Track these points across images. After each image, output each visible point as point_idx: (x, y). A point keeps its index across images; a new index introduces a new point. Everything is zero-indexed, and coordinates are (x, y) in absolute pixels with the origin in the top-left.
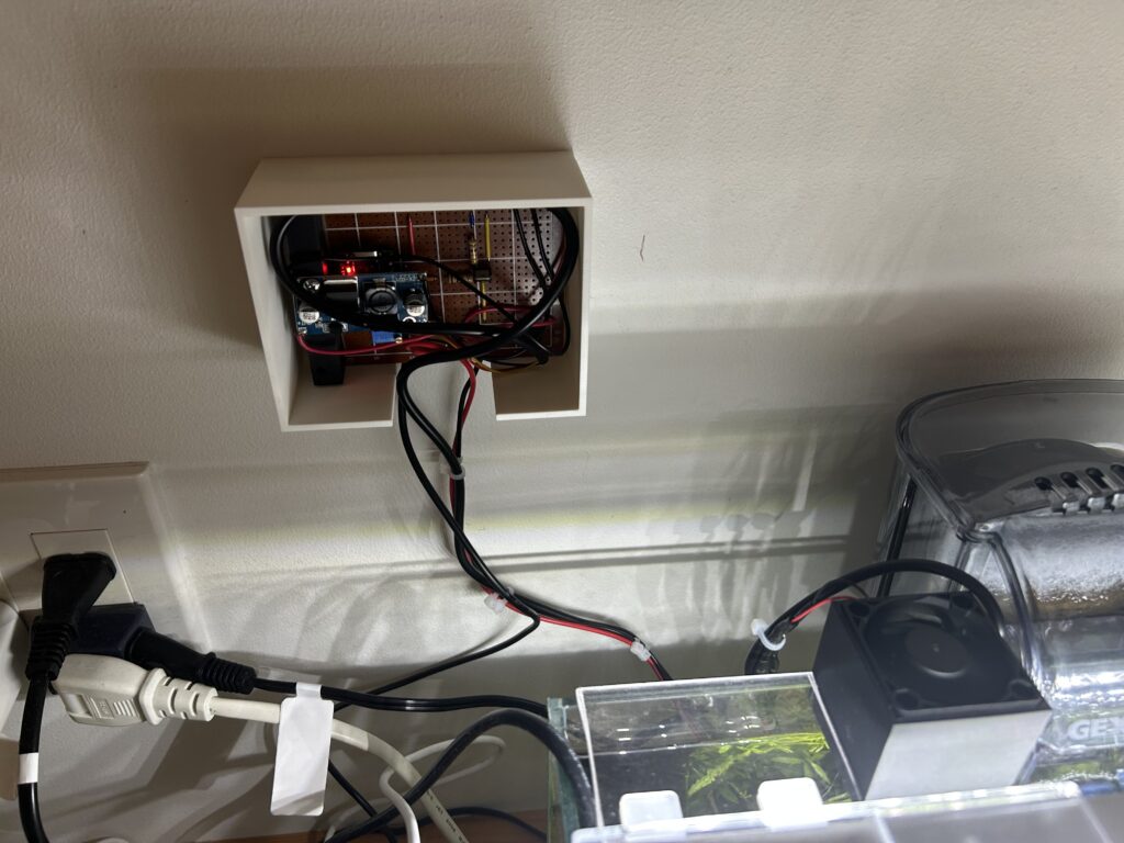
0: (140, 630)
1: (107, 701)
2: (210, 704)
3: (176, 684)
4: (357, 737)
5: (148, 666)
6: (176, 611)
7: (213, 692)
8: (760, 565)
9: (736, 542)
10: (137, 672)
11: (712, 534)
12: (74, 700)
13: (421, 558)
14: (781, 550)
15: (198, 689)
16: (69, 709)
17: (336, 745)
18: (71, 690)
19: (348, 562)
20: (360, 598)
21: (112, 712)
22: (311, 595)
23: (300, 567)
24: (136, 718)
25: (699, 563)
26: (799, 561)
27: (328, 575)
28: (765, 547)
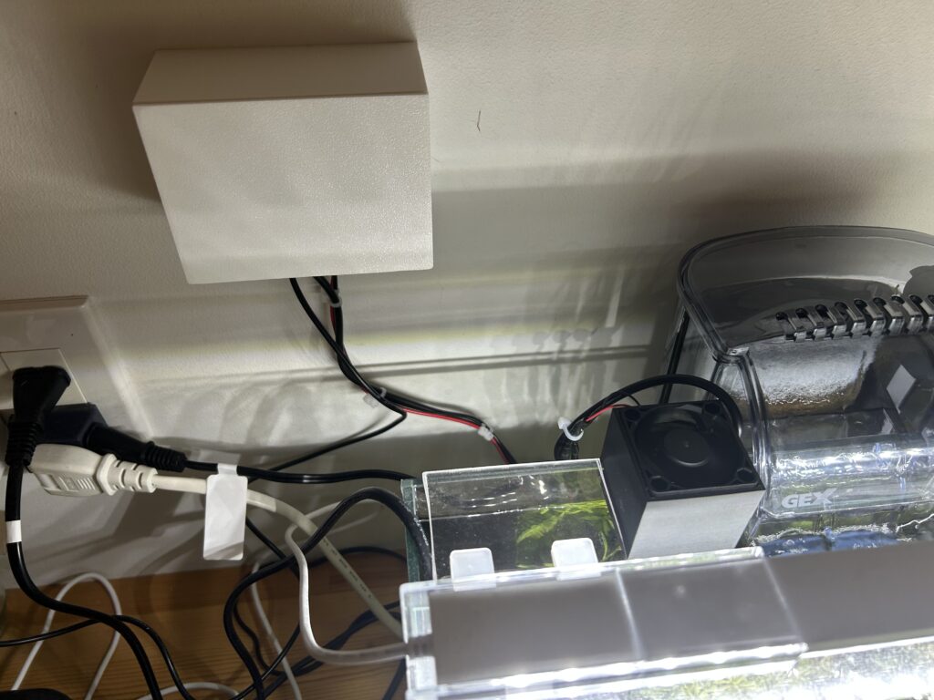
0: (93, 424)
1: (73, 479)
2: (152, 480)
3: (124, 465)
4: (266, 503)
5: (102, 452)
6: (121, 408)
7: (154, 471)
8: (581, 368)
9: (561, 351)
10: (93, 457)
11: (542, 345)
12: (45, 478)
13: (313, 366)
14: (597, 357)
15: (141, 469)
16: (43, 484)
17: (250, 508)
18: (44, 471)
19: (255, 370)
20: (266, 396)
21: (76, 486)
22: (228, 396)
23: (218, 374)
24: (95, 490)
25: (533, 367)
26: (611, 365)
27: (241, 380)
28: (583, 355)
